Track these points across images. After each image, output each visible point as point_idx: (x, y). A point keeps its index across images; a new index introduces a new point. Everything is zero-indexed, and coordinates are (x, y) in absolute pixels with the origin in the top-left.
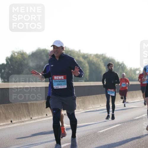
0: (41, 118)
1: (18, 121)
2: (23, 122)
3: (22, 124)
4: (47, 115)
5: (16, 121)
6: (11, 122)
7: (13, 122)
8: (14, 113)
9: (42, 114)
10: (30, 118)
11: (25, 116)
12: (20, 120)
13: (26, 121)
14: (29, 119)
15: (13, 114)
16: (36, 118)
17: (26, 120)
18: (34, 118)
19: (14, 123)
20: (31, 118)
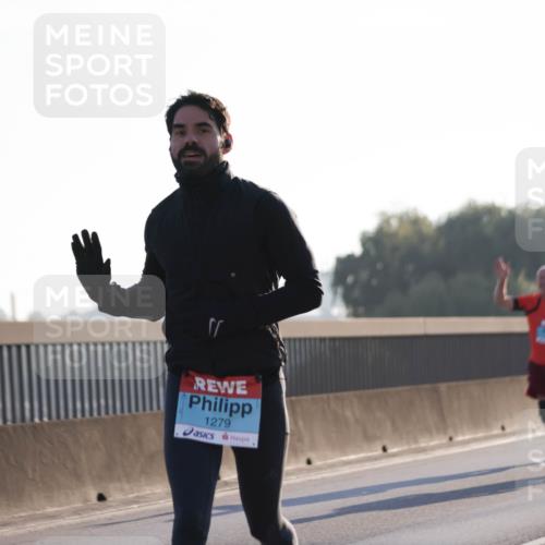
0: (486, 438)
1: (406, 448)
2: (424, 450)
3: (421, 457)
4: (506, 427)
5: (400, 449)
6: (384, 449)
7: (390, 451)
8: (393, 423)
9: (488, 426)
10: (447, 439)
11: (430, 433)
12: (413, 446)
13: (433, 448)
14: (445, 440)
15: (388, 424)
16: (467, 437)
17: (432, 443)
18: (460, 438)
19: (394, 455)
20: (451, 439)
